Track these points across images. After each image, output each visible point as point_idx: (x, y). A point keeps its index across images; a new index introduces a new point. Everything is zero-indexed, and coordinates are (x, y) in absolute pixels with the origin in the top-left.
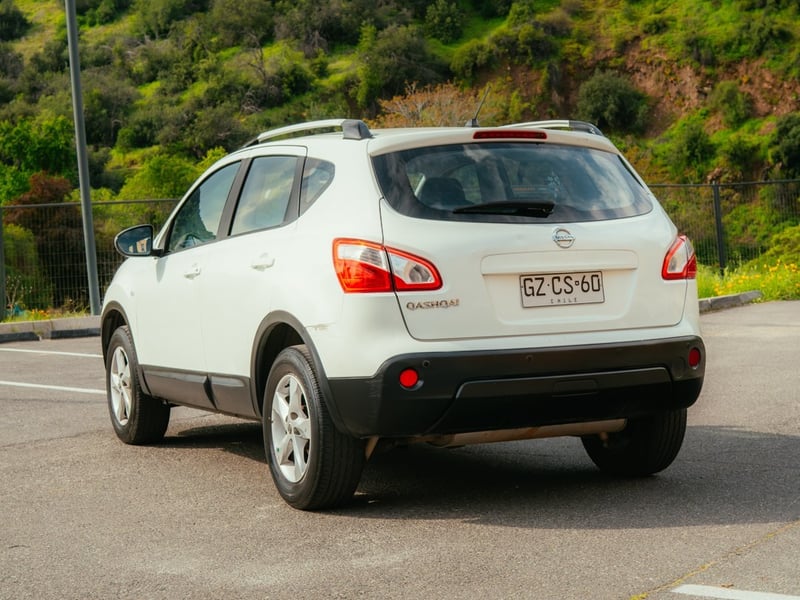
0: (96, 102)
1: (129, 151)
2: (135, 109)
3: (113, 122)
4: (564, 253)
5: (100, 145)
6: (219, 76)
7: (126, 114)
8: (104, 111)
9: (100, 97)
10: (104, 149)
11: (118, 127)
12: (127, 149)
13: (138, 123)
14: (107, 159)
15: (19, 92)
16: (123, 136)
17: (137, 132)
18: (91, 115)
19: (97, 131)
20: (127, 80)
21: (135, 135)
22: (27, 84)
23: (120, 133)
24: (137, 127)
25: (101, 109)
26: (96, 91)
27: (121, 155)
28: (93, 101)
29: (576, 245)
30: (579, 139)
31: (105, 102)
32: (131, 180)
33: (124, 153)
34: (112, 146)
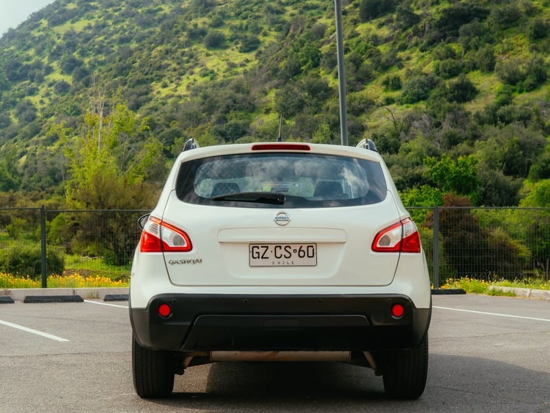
0: (516, 145)
1: (537, 181)
2: (543, 151)
3: (527, 160)
5: (518, 176)
7: (537, 154)
8: (521, 152)
9: (518, 143)
10: (521, 179)
11: (530, 164)
12: (535, 179)
13: (544, 161)
14: (520, 186)
15: (466, 139)
16: (533, 170)
17: (543, 167)
18: (512, 155)
19: (515, 167)
20: (540, 131)
21: (542, 169)
22: (471, 133)
23: (532, 168)
24: (544, 164)
25: (519, 151)
26: (515, 138)
27: (531, 184)
28: (513, 145)
31: (522, 146)
32: (524, 200)
33: (533, 182)
34: (526, 177)
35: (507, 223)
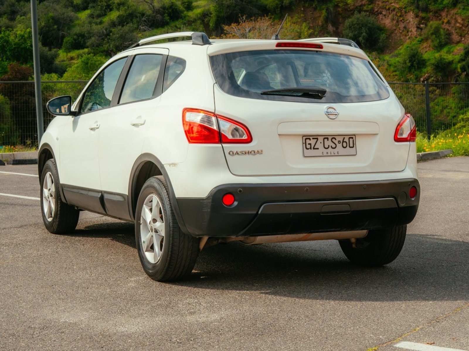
0: (51, 20)
1: (70, 52)
2: (74, 26)
3: (61, 33)
4: (332, 122)
5: (52, 47)
6: (126, 7)
7: (69, 29)
8: (56, 27)
9: (53, 18)
10: (55, 50)
11: (63, 37)
12: (68, 50)
13: (76, 34)
14: (56, 56)
15: (5, 14)
16: (67, 42)
17: (75, 40)
18: (47, 29)
19: (51, 39)
20: (70, 9)
21: (74, 42)
22: (9, 9)
23: (65, 40)
24: (75, 37)
25: (54, 26)
26: (51, 14)
27: (65, 54)
28: (49, 21)
29: (340, 118)
30: (344, 50)
31: (56, 21)
32: (70, 69)
33: (67, 53)
34: (60, 48)
35: (58, 88)
